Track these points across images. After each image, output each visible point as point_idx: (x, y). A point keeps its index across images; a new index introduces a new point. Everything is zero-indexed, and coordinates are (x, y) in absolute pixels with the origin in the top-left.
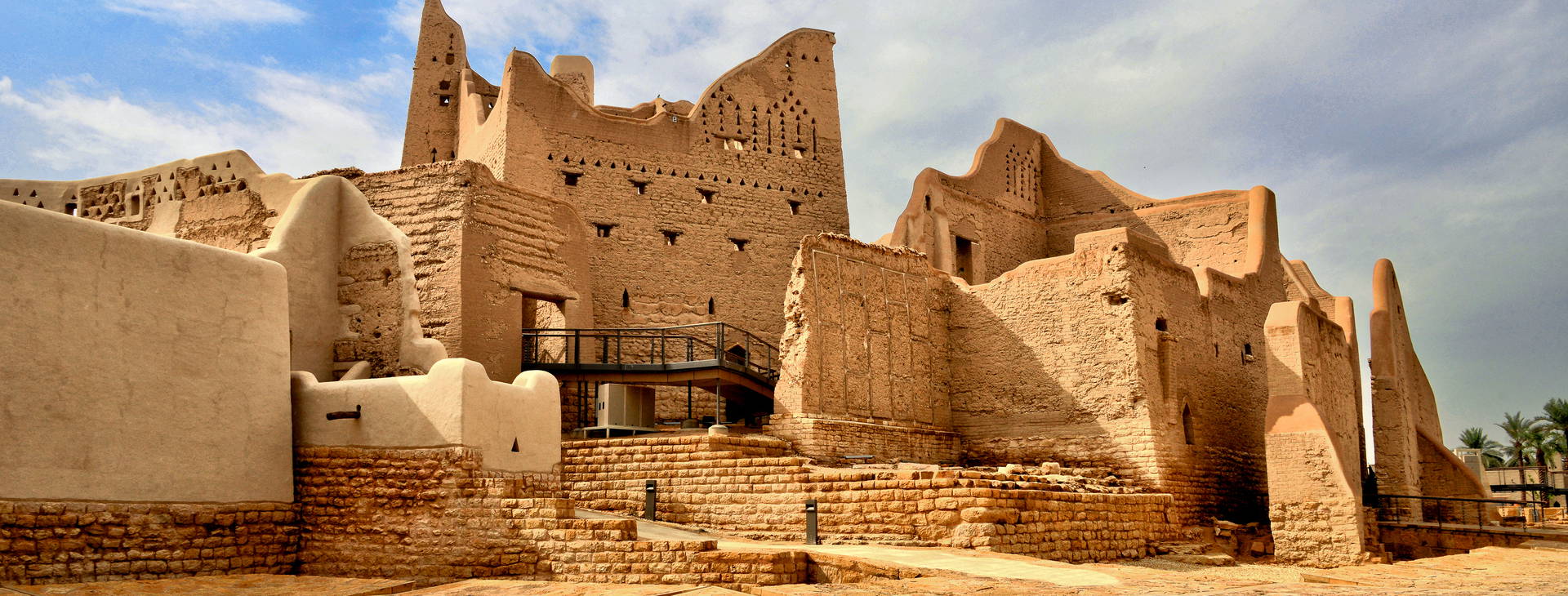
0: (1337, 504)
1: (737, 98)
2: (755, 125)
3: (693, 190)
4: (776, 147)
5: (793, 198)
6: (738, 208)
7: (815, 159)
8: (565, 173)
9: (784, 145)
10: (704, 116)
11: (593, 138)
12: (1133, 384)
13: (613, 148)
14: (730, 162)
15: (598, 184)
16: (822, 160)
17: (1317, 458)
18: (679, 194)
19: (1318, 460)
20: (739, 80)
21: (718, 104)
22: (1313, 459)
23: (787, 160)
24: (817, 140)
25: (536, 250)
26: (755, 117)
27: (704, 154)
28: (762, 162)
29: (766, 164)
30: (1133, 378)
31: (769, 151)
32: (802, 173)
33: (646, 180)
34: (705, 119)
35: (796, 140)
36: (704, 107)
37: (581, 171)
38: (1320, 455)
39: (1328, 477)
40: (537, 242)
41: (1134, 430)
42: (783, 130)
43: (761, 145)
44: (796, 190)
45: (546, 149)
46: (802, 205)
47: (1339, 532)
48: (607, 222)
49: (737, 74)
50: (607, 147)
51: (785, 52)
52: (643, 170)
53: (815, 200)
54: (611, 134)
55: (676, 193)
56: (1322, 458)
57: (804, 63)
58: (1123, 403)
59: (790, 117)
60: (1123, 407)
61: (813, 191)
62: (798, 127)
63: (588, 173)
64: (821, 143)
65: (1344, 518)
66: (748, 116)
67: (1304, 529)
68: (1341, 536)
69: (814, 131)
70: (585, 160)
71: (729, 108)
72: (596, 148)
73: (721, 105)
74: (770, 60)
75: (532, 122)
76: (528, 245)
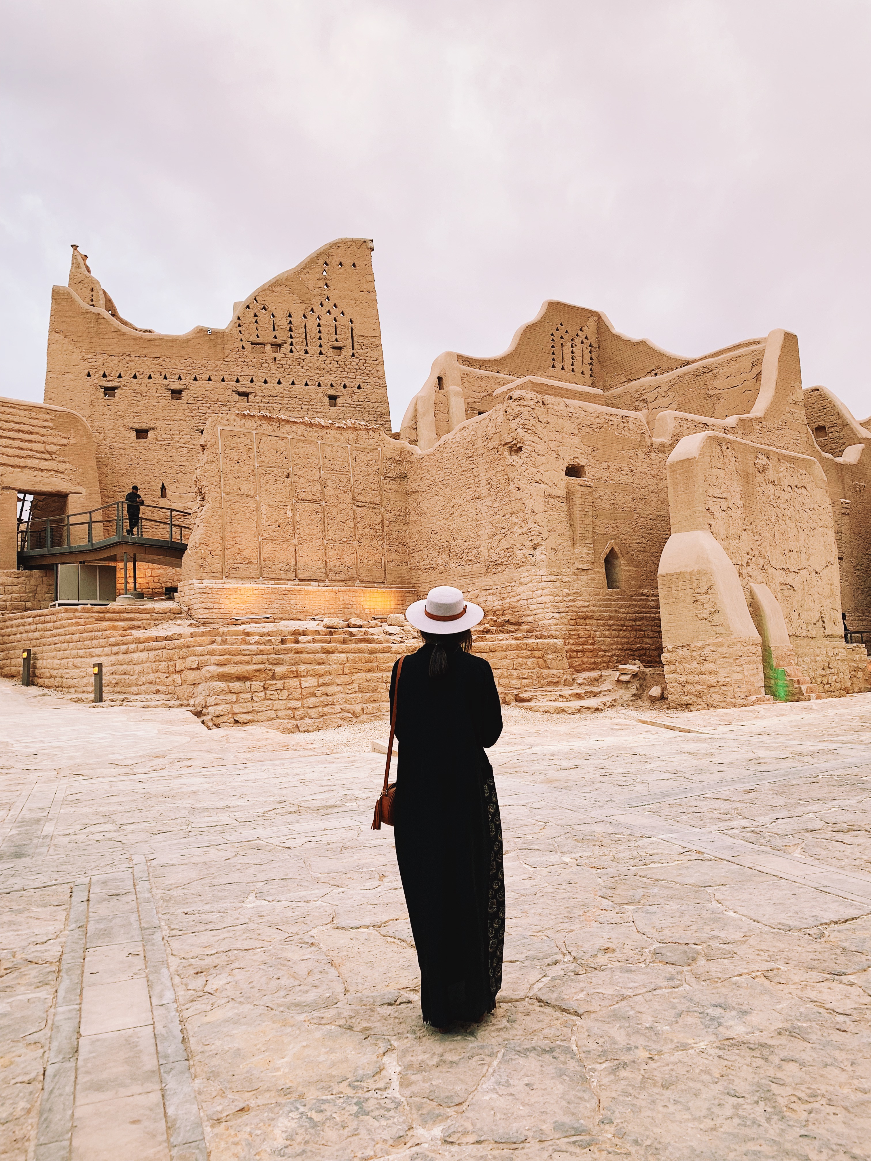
1: (271, 308)
2: (291, 330)
3: (229, 392)
4: (313, 349)
5: (332, 392)
6: (276, 405)
7: (353, 355)
8: (102, 387)
9: (321, 346)
10: (239, 326)
11: (129, 355)
13: (148, 361)
14: (267, 365)
15: (135, 394)
16: (361, 355)
17: (704, 596)
18: (216, 397)
20: (273, 291)
21: (252, 314)
23: (325, 358)
24: (355, 339)
25: (34, 453)
26: (290, 323)
27: (240, 360)
28: (299, 362)
29: (303, 364)
31: (306, 352)
32: (341, 369)
33: (182, 387)
34: (240, 329)
35: (334, 339)
36: (239, 318)
37: (117, 384)
40: (34, 446)
41: (534, 578)
42: (320, 332)
43: (297, 347)
44: (334, 384)
45: (83, 367)
46: (341, 398)
48: (144, 426)
49: (271, 286)
50: (143, 361)
51: (321, 261)
52: (180, 378)
53: (354, 393)
54: (146, 350)
55: (211, 396)
57: (342, 270)
59: (327, 320)
61: (352, 385)
62: (336, 328)
63: (124, 385)
64: (358, 341)
66: (282, 322)
69: (352, 330)
70: (122, 375)
71: (264, 317)
72: (133, 363)
73: (256, 316)
74: (305, 271)
75: (71, 347)
76: (24, 449)
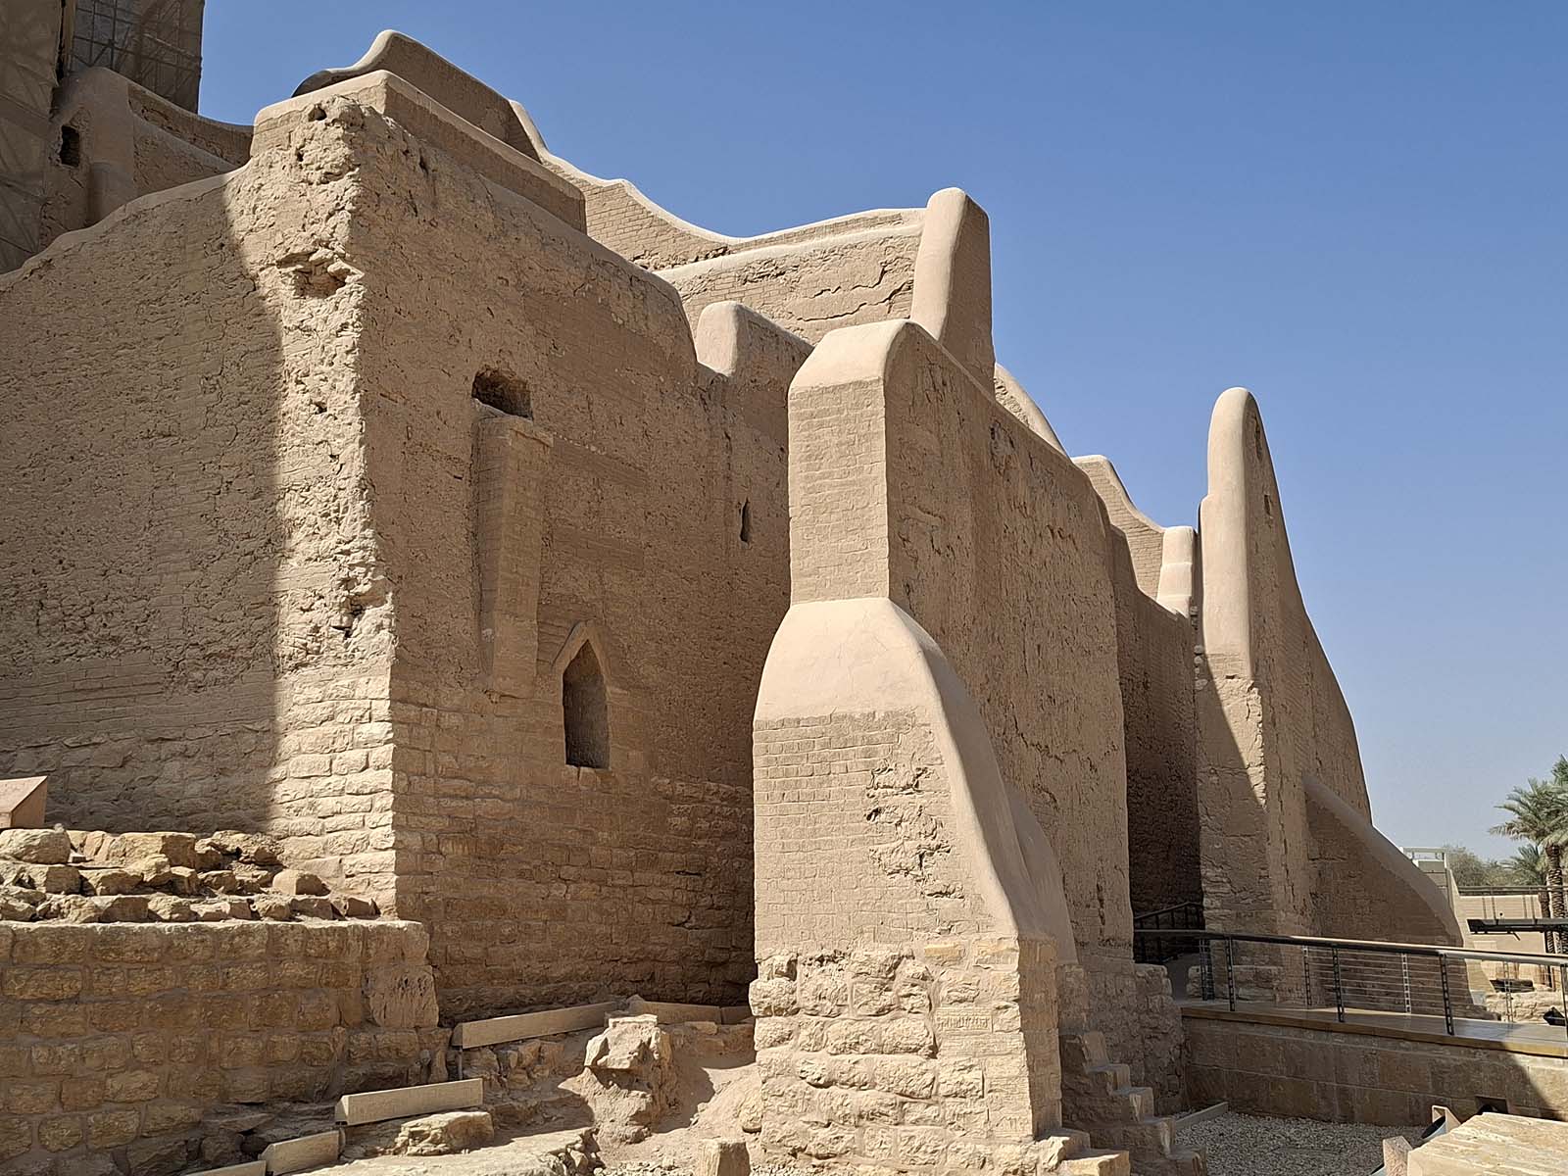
0: (958, 959)
12: (347, 553)
17: (905, 798)
19: (904, 804)
22: (891, 801)
30: (346, 530)
38: (914, 787)
39: (935, 865)
41: (344, 705)
47: (964, 1061)
56: (919, 800)
58: (316, 616)
60: (316, 629)
65: (982, 1012)
67: (854, 1047)
68: (968, 1077)
